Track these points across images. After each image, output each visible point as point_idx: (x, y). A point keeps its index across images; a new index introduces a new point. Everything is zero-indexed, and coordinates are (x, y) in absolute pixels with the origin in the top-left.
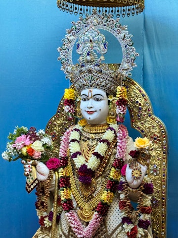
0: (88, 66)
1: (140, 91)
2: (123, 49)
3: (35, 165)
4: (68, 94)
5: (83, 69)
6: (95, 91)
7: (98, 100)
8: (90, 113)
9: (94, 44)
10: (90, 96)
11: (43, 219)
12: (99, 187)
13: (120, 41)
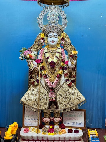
0: (52, 25)
1: (67, 36)
2: (63, 19)
3: (32, 62)
4: (42, 35)
5: (50, 25)
6: (55, 34)
7: (55, 37)
8: (53, 42)
9: (54, 16)
10: (53, 36)
11: (34, 82)
12: (57, 69)
13: (62, 16)
